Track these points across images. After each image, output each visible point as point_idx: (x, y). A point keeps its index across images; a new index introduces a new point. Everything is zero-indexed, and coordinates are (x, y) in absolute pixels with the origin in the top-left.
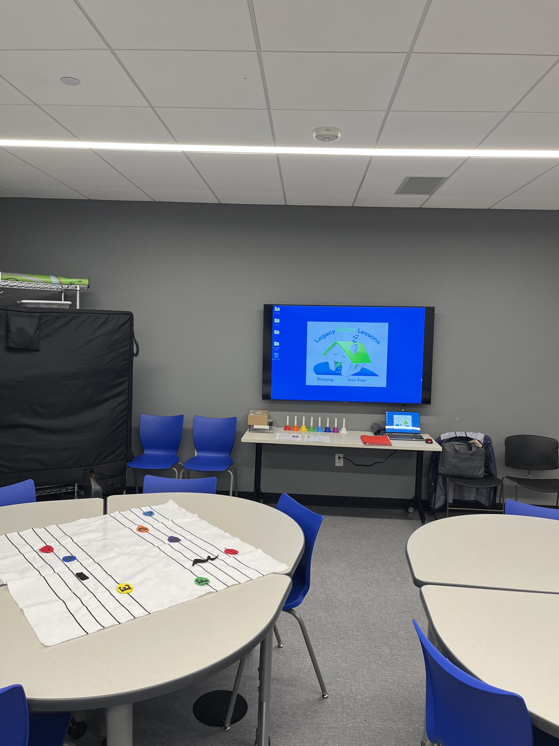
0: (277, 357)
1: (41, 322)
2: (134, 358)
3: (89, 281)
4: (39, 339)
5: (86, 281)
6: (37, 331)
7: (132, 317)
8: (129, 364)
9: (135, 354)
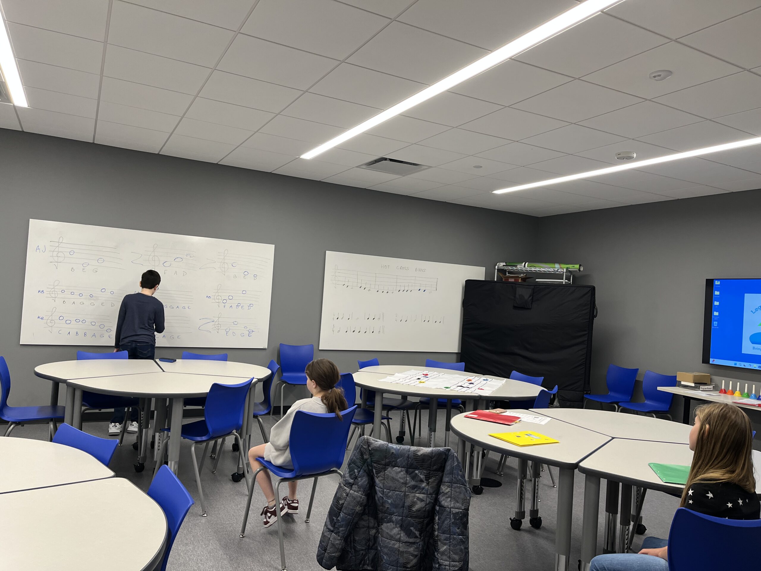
0: (716, 325)
1: (533, 292)
2: (595, 318)
3: (580, 265)
4: (531, 302)
5: (577, 266)
6: (530, 296)
7: (593, 289)
8: (588, 322)
9: (595, 316)
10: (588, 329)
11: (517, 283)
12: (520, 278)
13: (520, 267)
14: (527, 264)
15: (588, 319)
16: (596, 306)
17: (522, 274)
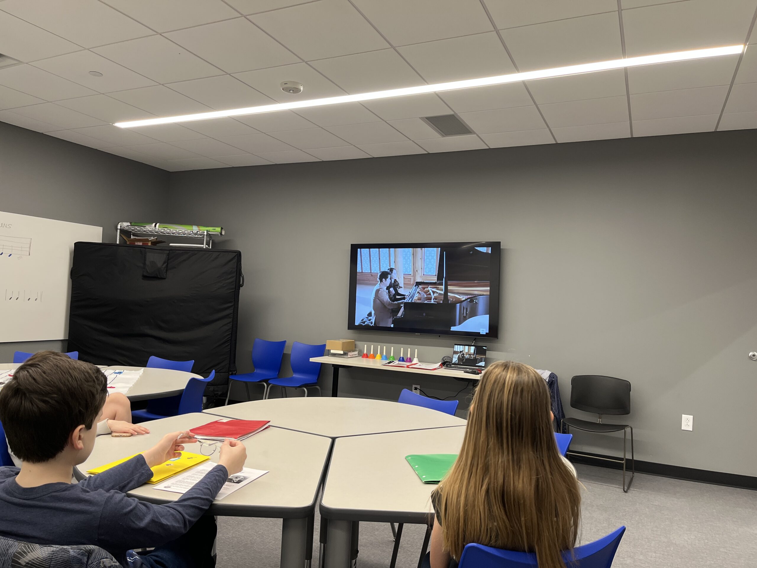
1: (168, 257)
2: (241, 288)
3: (222, 229)
4: (165, 270)
5: (219, 229)
6: (164, 263)
7: (239, 255)
8: (234, 292)
9: (241, 285)
10: (233, 300)
11: (147, 247)
12: (150, 242)
13: (150, 228)
14: (158, 225)
15: (233, 289)
16: (243, 274)
17: (152, 237)
